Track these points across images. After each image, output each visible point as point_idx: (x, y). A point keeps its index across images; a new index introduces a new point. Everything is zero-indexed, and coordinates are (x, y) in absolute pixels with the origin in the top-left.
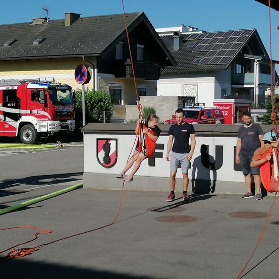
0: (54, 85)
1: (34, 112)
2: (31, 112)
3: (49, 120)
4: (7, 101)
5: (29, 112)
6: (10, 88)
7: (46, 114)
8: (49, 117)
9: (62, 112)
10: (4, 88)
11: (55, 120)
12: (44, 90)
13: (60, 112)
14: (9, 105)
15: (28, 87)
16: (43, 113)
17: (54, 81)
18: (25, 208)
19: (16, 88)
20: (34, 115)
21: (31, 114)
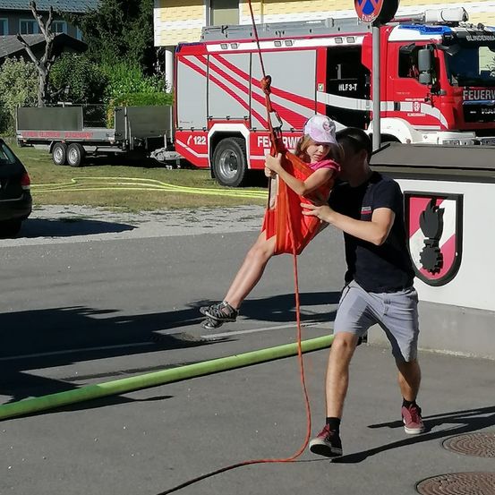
0: (465, 29)
1: (406, 106)
2: (397, 107)
3: (443, 129)
4: (339, 78)
5: (390, 106)
6: (345, 42)
7: (435, 113)
8: (444, 122)
9: (485, 106)
10: (331, 42)
11: (461, 131)
12: (432, 45)
13: (478, 107)
14: (341, 88)
15: (390, 39)
16: (427, 109)
17: (465, 19)
18: (114, 398)
19: (359, 41)
20: (404, 116)
21: (397, 113)
